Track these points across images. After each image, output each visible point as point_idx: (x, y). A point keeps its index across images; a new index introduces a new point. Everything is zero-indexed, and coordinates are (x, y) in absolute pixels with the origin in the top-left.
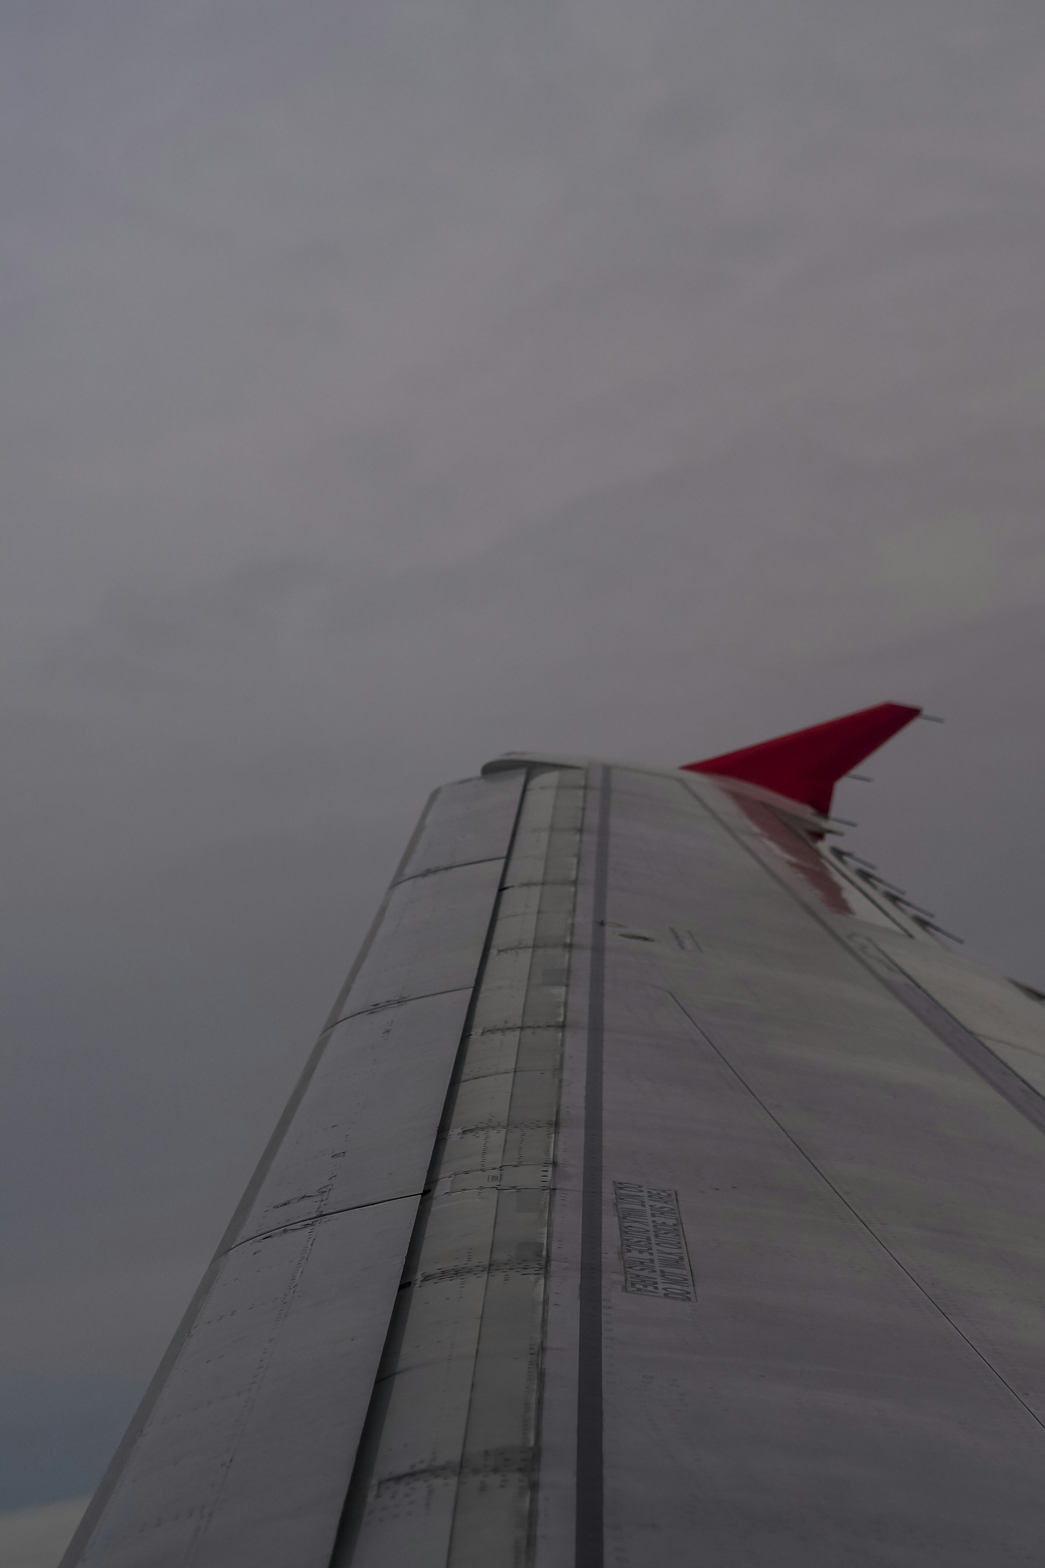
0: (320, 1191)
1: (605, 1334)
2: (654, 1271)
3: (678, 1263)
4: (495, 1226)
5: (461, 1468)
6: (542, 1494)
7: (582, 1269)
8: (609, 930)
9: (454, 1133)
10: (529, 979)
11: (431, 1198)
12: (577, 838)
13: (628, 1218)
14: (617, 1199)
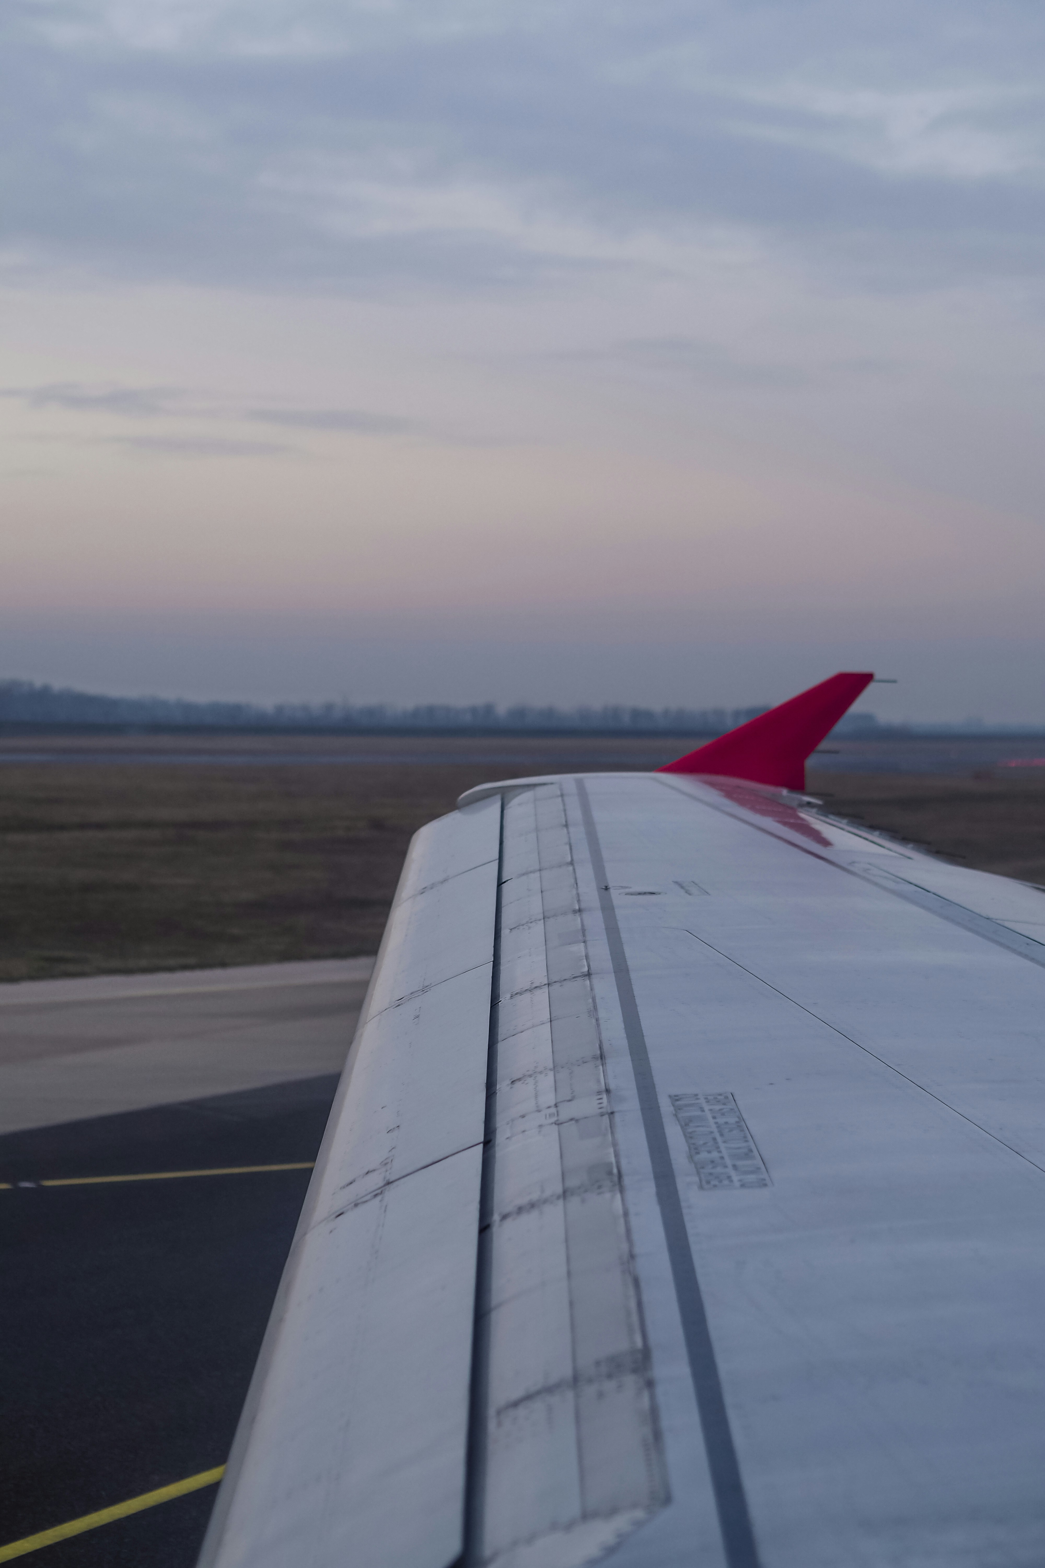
0: (382, 1163)
1: (690, 1231)
2: (726, 1167)
3: (748, 1155)
4: (561, 1158)
5: (576, 1381)
6: (660, 1390)
7: (654, 1178)
8: (614, 893)
9: (503, 1086)
10: (546, 943)
11: (494, 1146)
12: (564, 831)
13: (690, 1125)
14: (675, 1111)
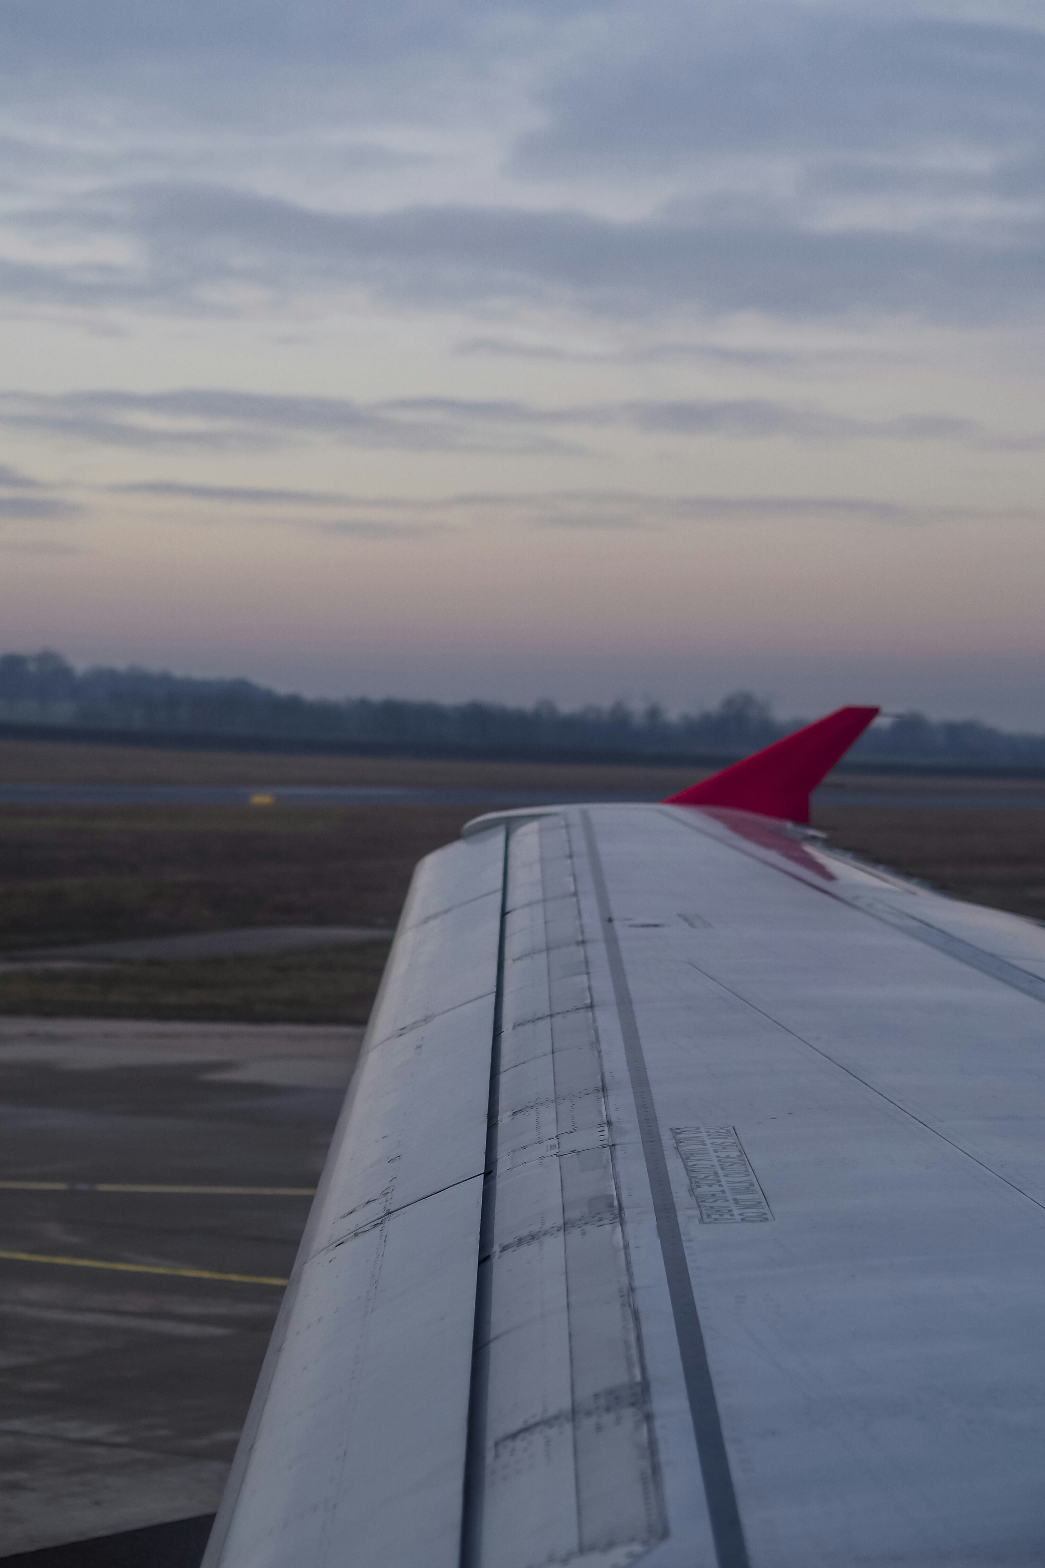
0: (383, 1193)
1: (690, 1265)
2: (727, 1201)
3: (749, 1189)
4: (562, 1189)
5: (574, 1413)
6: (658, 1423)
7: (655, 1211)
8: (617, 924)
9: (504, 1118)
10: (549, 975)
11: (494, 1177)
12: (569, 862)
13: (692, 1158)
14: (677, 1143)
